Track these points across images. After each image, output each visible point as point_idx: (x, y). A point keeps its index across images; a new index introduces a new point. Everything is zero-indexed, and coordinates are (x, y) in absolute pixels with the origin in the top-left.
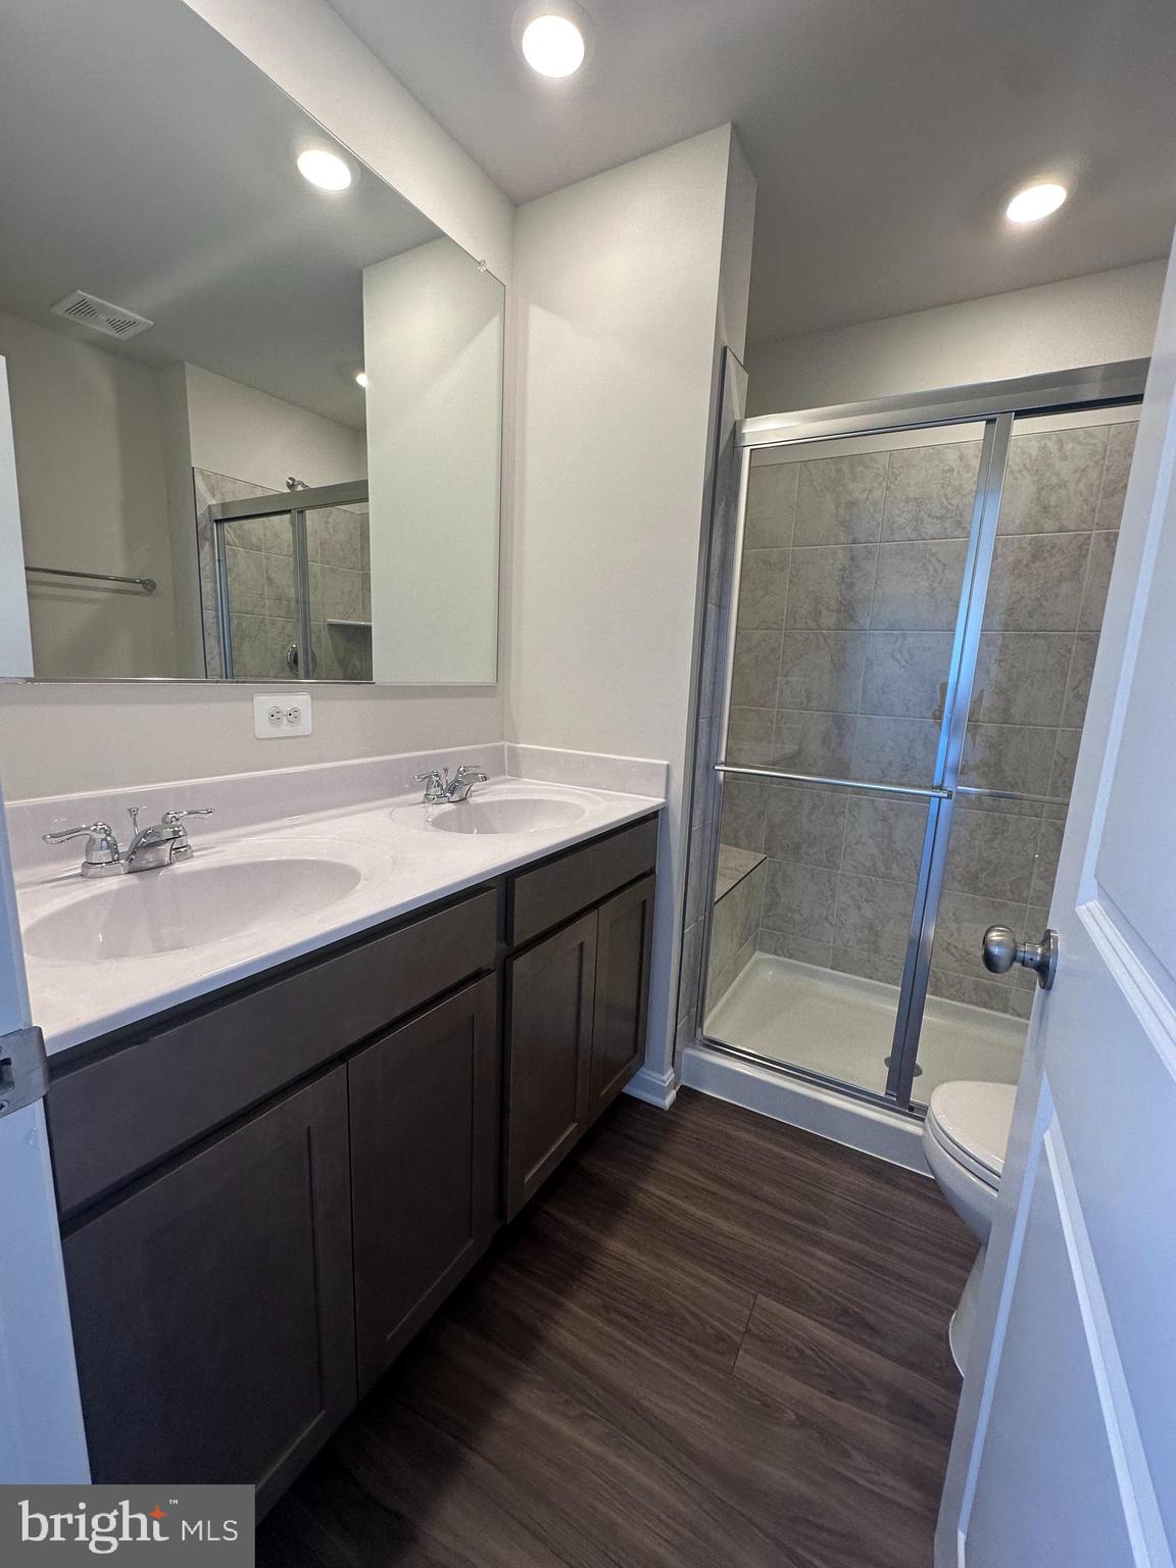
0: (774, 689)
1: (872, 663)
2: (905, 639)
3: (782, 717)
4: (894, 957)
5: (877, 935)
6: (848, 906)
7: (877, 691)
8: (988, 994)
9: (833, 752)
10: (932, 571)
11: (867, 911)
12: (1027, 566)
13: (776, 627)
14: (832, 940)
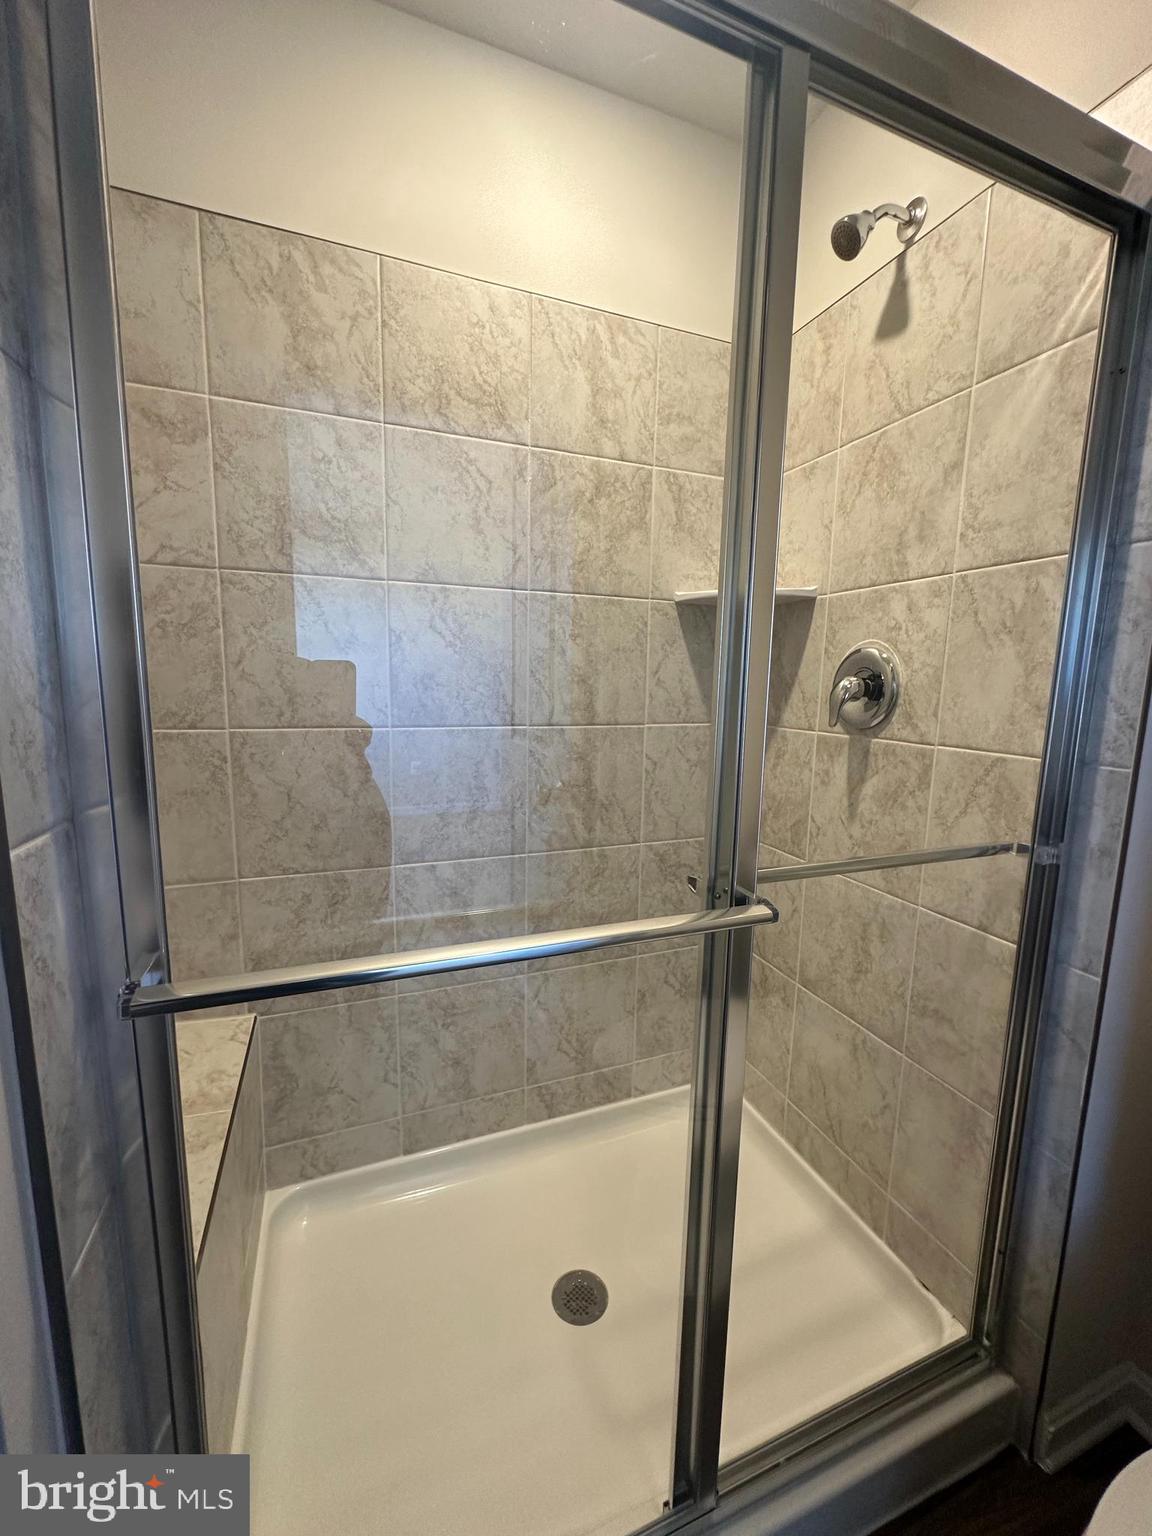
0: (216, 690)
1: (399, 638)
2: (447, 597)
3: (243, 744)
4: (495, 1091)
5: (467, 1071)
6: (417, 1045)
7: (415, 685)
8: (610, 1084)
9: (355, 800)
10: (472, 488)
11: (449, 1042)
12: (591, 501)
13: (200, 560)
14: (400, 1111)
